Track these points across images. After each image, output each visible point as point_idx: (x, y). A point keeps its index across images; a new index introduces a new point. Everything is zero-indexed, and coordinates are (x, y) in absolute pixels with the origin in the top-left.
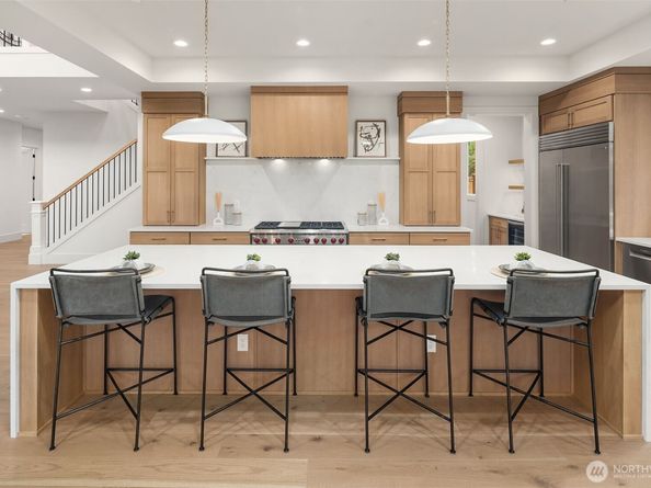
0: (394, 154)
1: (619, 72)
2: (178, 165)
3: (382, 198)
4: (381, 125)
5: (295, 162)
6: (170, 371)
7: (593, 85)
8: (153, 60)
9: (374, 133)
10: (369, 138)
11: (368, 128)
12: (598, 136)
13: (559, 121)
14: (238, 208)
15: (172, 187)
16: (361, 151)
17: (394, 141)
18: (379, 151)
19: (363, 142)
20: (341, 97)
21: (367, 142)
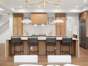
2: (19, 25)
3: (53, 31)
5: (38, 25)
7: (84, 13)
8: (15, 9)
9: (51, 20)
10: (51, 21)
11: (50, 19)
12: (85, 21)
14: (28, 33)
15: (18, 29)
16: (49, 23)
18: (52, 23)
19: (49, 21)
20: (46, 14)
21: (50, 21)
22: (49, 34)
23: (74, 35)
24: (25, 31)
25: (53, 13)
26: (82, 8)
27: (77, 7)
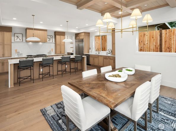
0: (54, 42)
1: (85, 33)
3: (52, 50)
4: (51, 37)
6: (30, 76)
7: (82, 33)
9: (50, 38)
12: (82, 41)
13: (78, 38)
16: (48, 41)
17: (54, 39)
18: (51, 41)
20: (46, 32)
21: (49, 40)
22: (49, 53)
23: (68, 53)
24: (16, 50)
25: (51, 31)
26: (79, 29)
27: (77, 28)
